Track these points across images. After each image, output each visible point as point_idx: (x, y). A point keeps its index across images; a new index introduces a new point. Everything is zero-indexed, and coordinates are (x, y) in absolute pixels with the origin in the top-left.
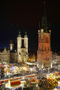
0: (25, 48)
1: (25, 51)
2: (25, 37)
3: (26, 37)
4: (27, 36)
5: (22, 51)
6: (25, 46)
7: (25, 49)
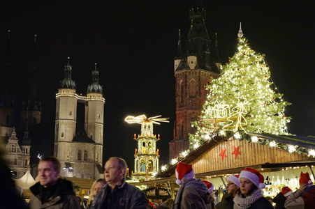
0: (91, 141)
1: (91, 157)
2: (93, 91)
3: (98, 91)
4: (100, 88)
5: (79, 154)
6: (90, 134)
7: (91, 146)
